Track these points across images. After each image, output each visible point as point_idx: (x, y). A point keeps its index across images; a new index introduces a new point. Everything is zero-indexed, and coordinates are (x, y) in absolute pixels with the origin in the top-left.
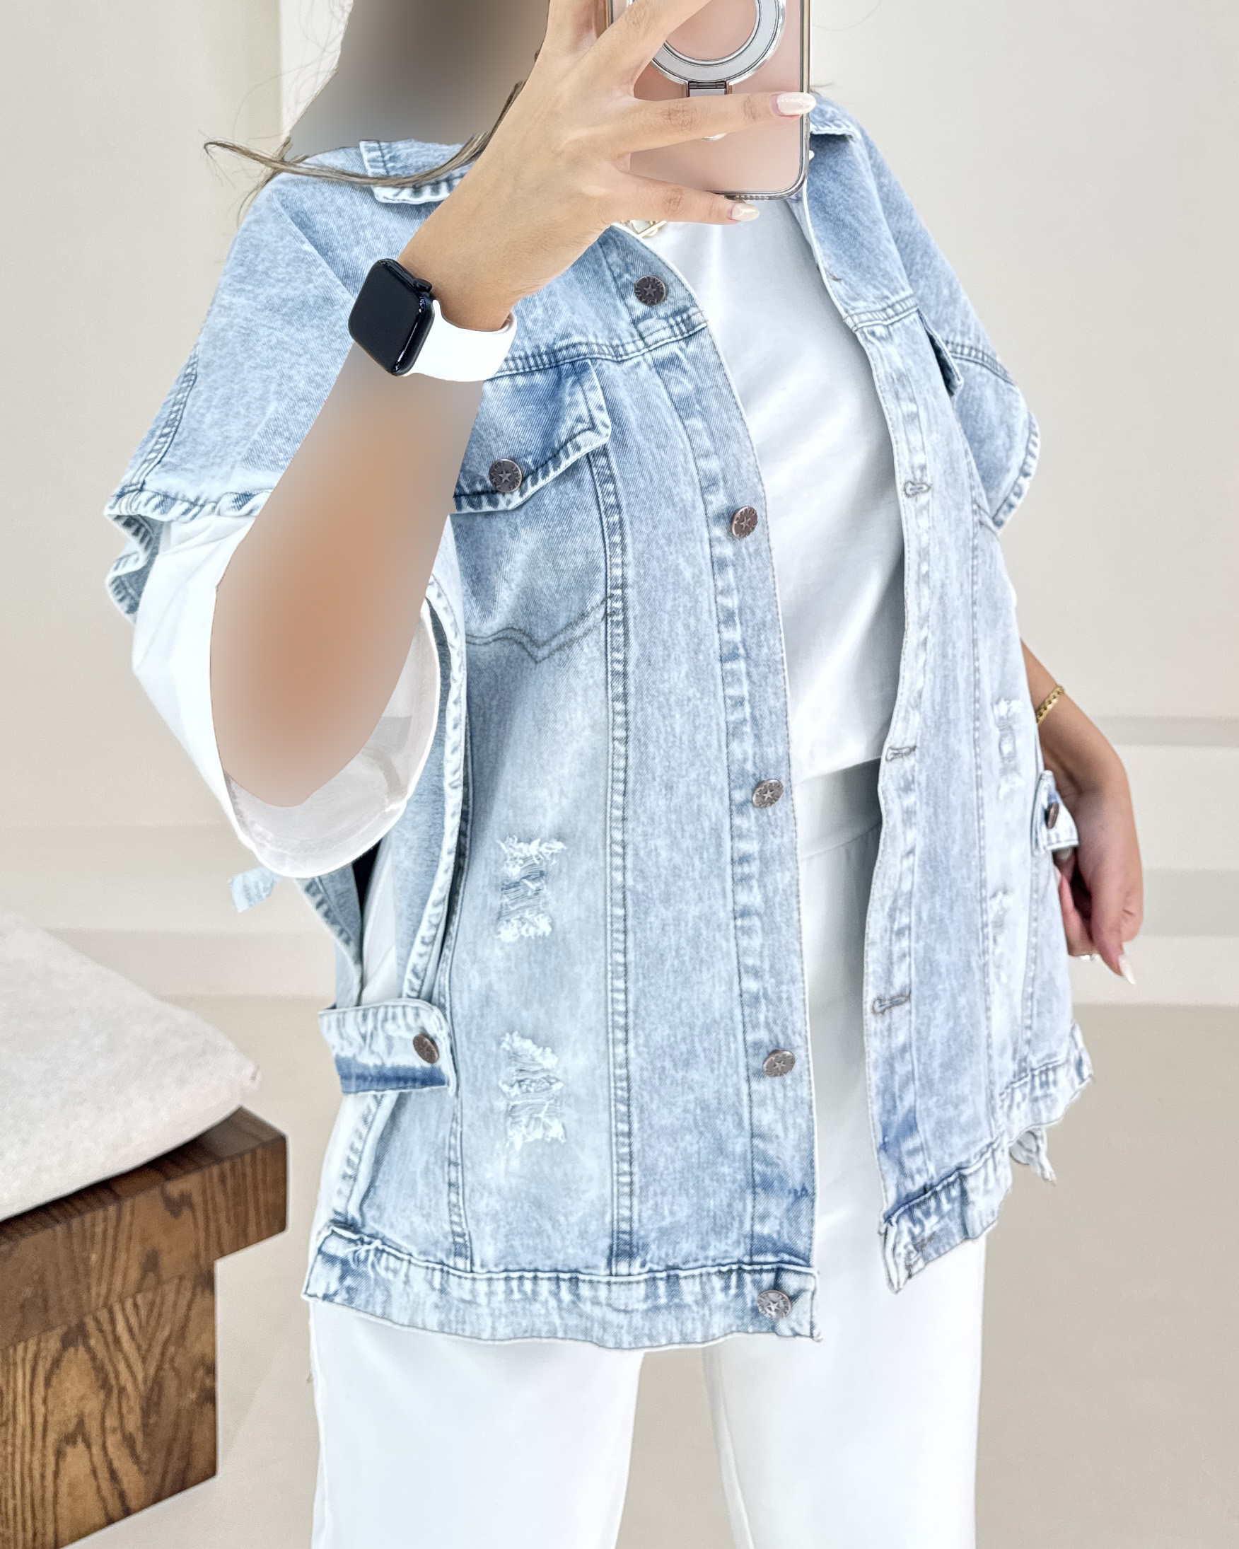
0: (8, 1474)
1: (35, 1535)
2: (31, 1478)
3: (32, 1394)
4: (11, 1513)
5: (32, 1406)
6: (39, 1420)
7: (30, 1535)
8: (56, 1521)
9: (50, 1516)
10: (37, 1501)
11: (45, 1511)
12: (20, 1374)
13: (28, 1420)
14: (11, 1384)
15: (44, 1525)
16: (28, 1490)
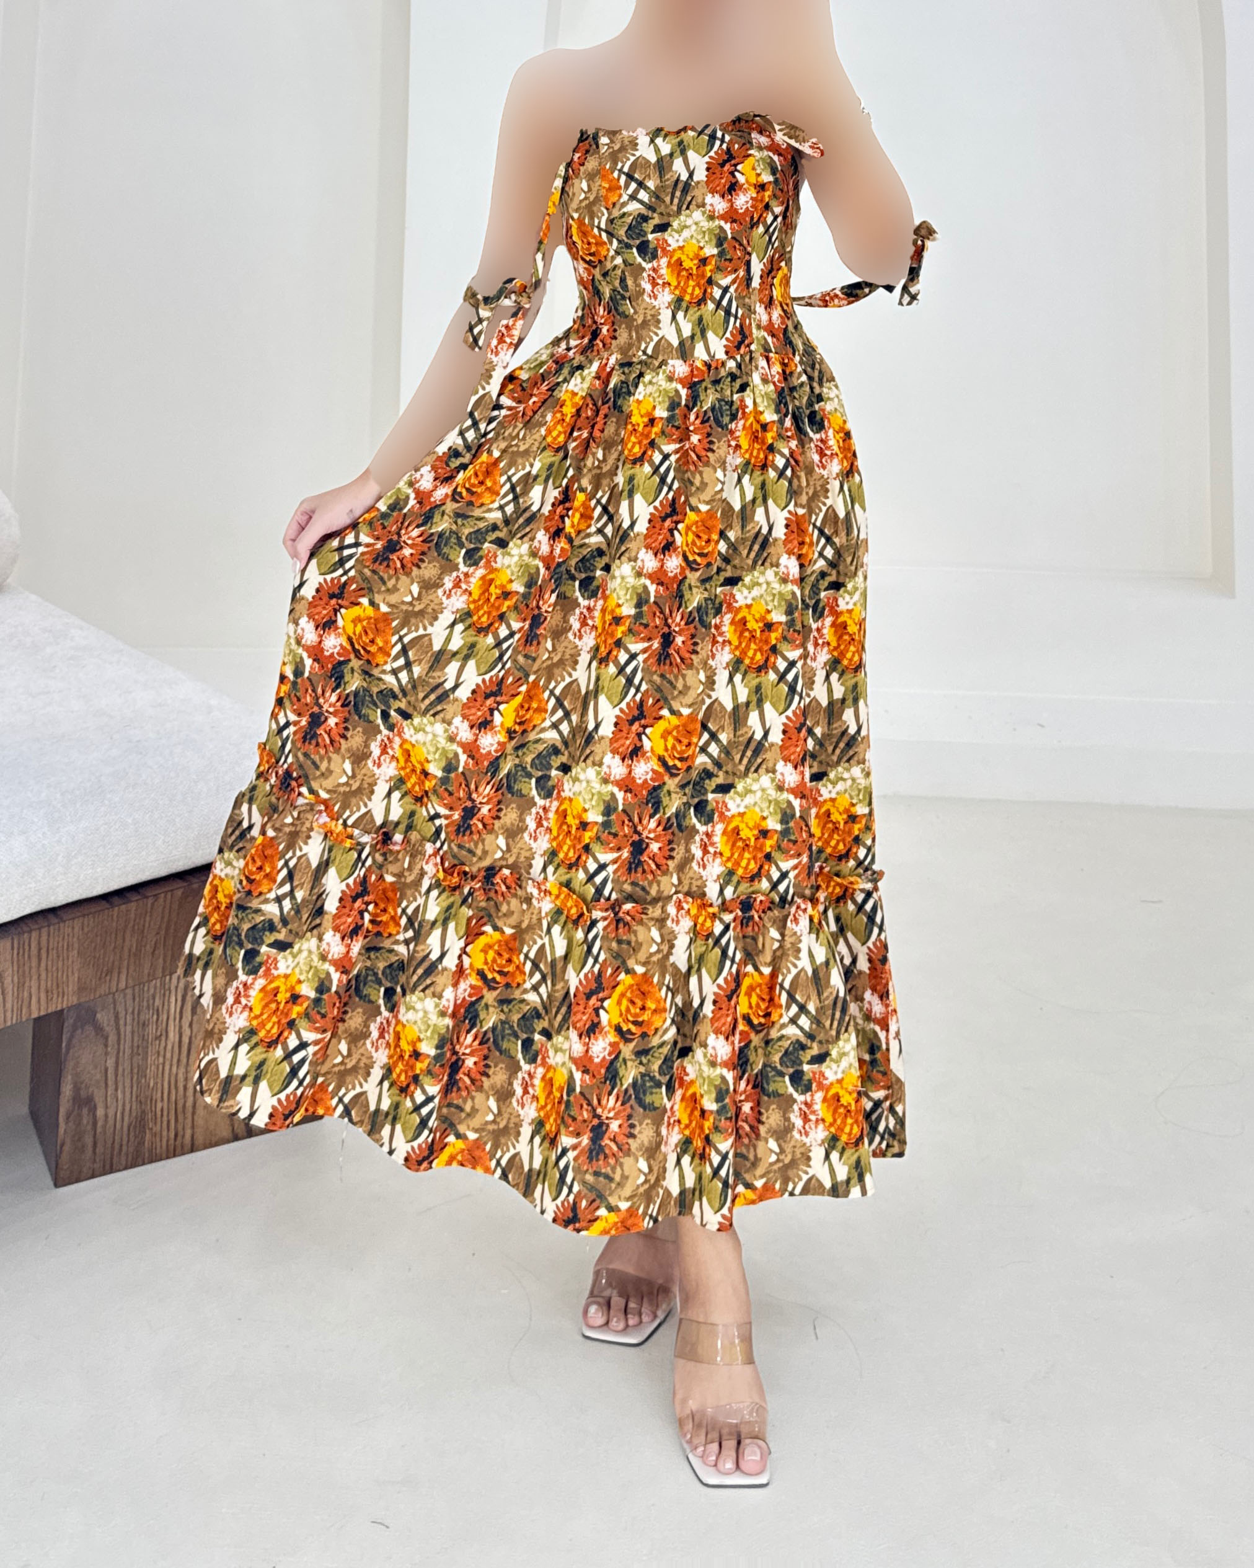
0: (159, 1081)
1: (176, 1135)
2: (176, 1088)
3: (181, 1018)
4: (159, 1113)
5: (181, 1027)
6: (186, 1040)
7: (172, 1135)
8: (193, 1127)
9: (189, 1121)
10: (180, 1106)
11: (185, 1118)
12: (173, 999)
13: (177, 1040)
14: (166, 1007)
15: (184, 1129)
16: (173, 1098)
